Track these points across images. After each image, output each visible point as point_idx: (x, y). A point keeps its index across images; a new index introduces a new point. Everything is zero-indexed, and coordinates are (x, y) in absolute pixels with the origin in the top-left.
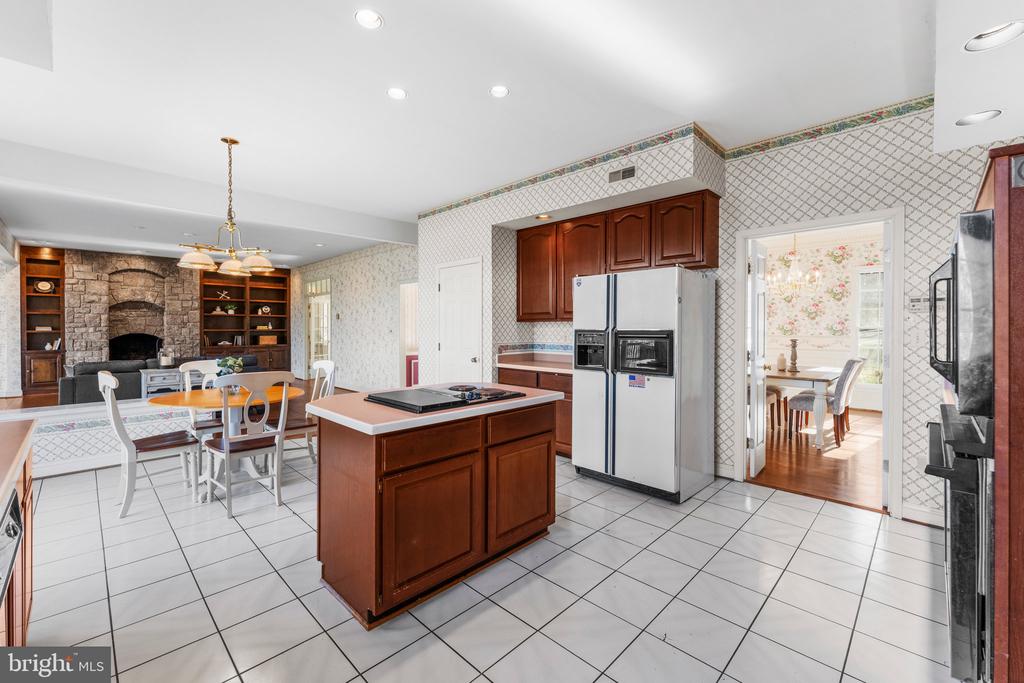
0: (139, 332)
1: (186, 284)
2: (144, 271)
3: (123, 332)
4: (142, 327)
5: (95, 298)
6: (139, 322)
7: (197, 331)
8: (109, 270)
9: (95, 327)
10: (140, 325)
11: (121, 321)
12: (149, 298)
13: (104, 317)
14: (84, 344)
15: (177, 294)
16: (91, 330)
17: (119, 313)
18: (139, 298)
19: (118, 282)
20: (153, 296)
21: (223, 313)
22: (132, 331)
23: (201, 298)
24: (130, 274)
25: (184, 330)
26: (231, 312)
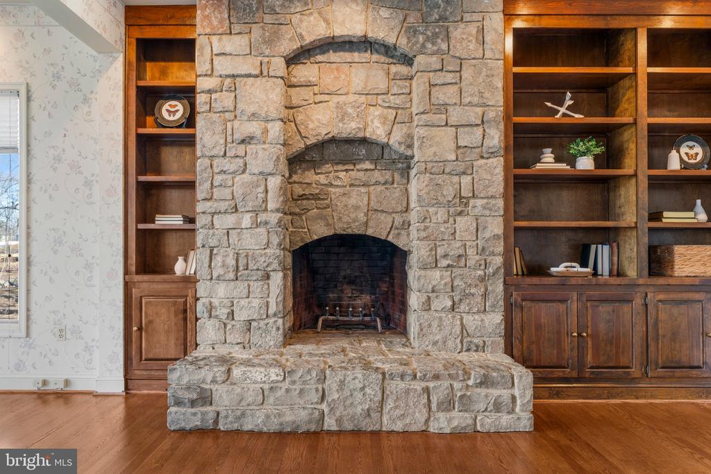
0: (356, 229)
1: (467, 74)
2: (365, 44)
3: (320, 230)
4: (362, 217)
5: (254, 128)
6: (352, 201)
7: (496, 227)
8: (288, 45)
9: (256, 212)
10: (357, 208)
11: (316, 197)
12: (377, 131)
13: (274, 182)
14: (231, 262)
15: (443, 108)
16: (247, 220)
17: (310, 176)
18: (350, 128)
19: (308, 85)
20: (384, 119)
21: (563, 166)
22: (340, 228)
23: (507, 118)
24: (332, 56)
25: (462, 222)
26: (585, 164)
